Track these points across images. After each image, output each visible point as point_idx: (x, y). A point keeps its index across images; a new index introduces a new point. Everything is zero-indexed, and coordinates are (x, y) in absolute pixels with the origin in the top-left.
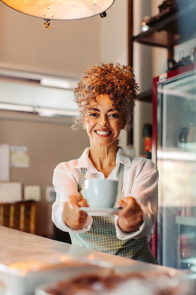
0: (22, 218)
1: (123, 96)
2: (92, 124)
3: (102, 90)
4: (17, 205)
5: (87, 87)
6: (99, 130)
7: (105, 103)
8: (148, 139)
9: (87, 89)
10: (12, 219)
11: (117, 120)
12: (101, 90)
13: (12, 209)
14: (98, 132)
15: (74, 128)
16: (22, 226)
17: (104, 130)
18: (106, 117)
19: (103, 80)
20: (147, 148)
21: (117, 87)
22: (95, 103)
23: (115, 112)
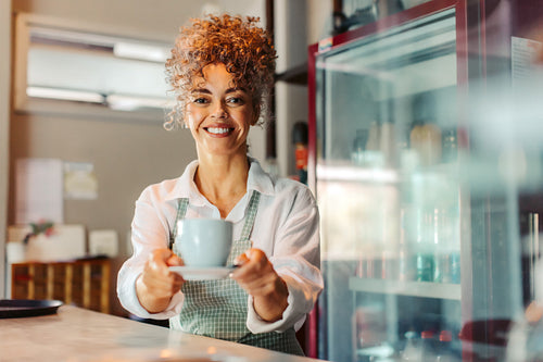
0: (87, 286)
1: (250, 65)
2: (199, 117)
3: (213, 57)
4: (78, 264)
5: (186, 54)
6: (212, 126)
7: (219, 79)
8: (300, 148)
9: (187, 57)
10: (68, 288)
11: (241, 107)
12: (211, 56)
13: (69, 272)
14: (210, 130)
15: (168, 126)
16: (87, 300)
17: (220, 126)
18: (223, 102)
19: (214, 41)
20: (300, 162)
21: (238, 49)
22: (202, 80)
23: (238, 92)
